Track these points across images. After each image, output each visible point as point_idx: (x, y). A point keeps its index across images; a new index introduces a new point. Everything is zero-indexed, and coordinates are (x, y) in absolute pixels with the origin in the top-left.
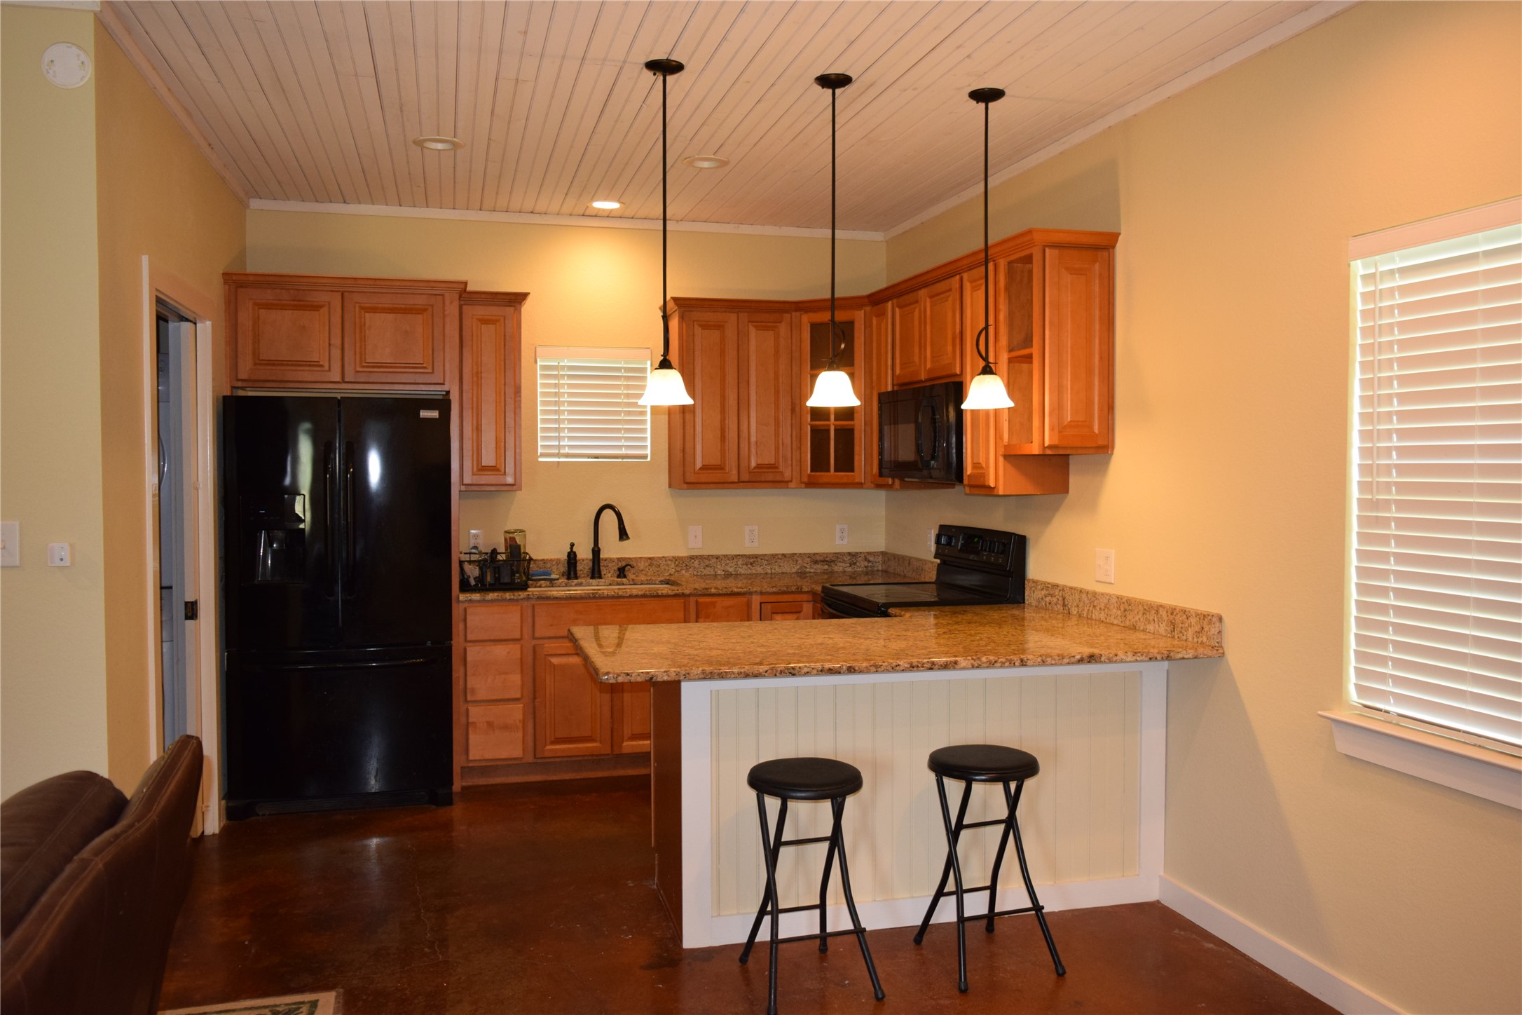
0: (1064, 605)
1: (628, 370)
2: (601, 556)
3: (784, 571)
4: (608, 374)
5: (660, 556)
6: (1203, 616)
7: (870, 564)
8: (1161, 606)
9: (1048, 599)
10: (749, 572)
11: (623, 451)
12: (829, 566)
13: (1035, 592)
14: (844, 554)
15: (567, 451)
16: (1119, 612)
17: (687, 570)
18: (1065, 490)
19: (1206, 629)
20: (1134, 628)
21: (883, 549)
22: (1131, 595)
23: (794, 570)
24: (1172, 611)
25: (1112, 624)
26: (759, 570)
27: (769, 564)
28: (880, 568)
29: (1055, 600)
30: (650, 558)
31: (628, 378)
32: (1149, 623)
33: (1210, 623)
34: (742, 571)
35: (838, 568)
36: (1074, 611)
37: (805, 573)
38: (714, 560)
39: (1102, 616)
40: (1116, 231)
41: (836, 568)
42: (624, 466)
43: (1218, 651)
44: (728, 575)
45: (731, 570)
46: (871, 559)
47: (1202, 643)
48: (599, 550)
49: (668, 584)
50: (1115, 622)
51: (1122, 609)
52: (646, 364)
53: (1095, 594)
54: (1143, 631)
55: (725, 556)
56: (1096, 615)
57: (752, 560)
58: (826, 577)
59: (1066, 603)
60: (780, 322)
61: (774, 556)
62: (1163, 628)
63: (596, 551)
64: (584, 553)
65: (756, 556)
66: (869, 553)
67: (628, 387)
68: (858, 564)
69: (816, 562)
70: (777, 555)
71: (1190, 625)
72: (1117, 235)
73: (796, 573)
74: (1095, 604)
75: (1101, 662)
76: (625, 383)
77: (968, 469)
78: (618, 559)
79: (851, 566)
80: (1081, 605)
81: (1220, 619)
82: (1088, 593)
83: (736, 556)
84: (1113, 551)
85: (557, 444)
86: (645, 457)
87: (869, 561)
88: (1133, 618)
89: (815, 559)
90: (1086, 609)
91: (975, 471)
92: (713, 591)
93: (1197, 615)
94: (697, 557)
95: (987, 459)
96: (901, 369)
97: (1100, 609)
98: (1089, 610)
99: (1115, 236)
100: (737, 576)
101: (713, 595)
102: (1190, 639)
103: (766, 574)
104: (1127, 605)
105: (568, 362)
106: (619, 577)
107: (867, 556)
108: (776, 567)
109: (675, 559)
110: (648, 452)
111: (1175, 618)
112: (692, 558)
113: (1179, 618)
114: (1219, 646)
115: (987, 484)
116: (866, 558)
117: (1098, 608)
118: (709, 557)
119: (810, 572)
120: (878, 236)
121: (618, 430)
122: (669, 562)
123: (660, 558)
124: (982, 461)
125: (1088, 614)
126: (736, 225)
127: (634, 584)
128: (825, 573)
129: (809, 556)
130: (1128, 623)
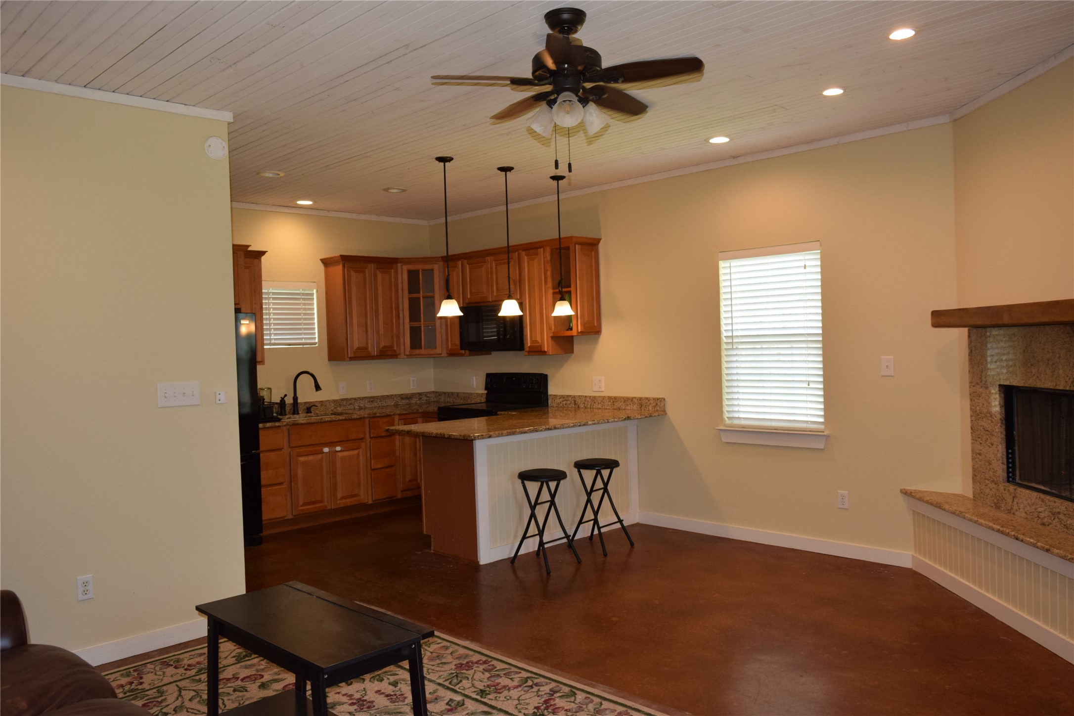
0: (575, 404)
1: (303, 294)
2: (298, 401)
3: (388, 404)
4: (294, 297)
5: (326, 400)
6: (657, 400)
7: (428, 398)
8: (634, 398)
9: (564, 403)
10: (371, 406)
11: (303, 341)
12: (409, 400)
13: (556, 400)
14: (415, 394)
15: (273, 341)
16: (610, 403)
17: (340, 407)
18: (572, 352)
19: (659, 404)
20: (619, 409)
21: (433, 390)
22: (616, 395)
23: (392, 404)
24: (640, 399)
25: (606, 409)
26: (376, 405)
27: (380, 401)
28: (433, 400)
29: (569, 402)
30: (321, 402)
31: (304, 299)
32: (628, 405)
33: (661, 401)
34: (367, 406)
35: (414, 401)
36: (582, 406)
37: (398, 405)
38: (353, 401)
39: (600, 406)
40: (599, 238)
41: (412, 402)
42: (305, 350)
43: (664, 412)
44: (360, 408)
45: (362, 405)
46: (428, 395)
47: (657, 410)
48: (297, 398)
49: (335, 415)
50: (608, 408)
51: (612, 402)
52: (313, 291)
53: (595, 397)
54: (624, 409)
55: (359, 398)
56: (596, 406)
57: (372, 399)
58: (408, 406)
59: (577, 403)
60: (391, 269)
61: (382, 396)
62: (635, 407)
63: (295, 398)
64: (289, 400)
65: (373, 397)
66: (428, 393)
67: (304, 304)
68: (422, 399)
69: (403, 399)
70: (384, 396)
71: (650, 404)
72: (600, 239)
73: (394, 405)
74: (595, 401)
75: (631, 419)
76: (304, 302)
77: (528, 343)
78: (305, 403)
79: (419, 400)
80: (586, 403)
81: (664, 399)
82: (590, 397)
83: (364, 397)
84: (603, 377)
85: (269, 337)
86: (315, 344)
87: (428, 397)
88: (617, 405)
89: (403, 397)
90: (589, 404)
91: (533, 344)
92: (378, 415)
93: (654, 399)
94: (345, 399)
95: (542, 339)
96: (471, 295)
97: (598, 403)
98: (591, 404)
99: (599, 240)
100: (365, 408)
101: (379, 417)
102: (651, 409)
103: (379, 407)
104: (614, 400)
105: (272, 290)
106: (307, 413)
107: (426, 394)
108: (384, 403)
109: (334, 401)
110: (317, 340)
111: (642, 402)
112: (343, 400)
113: (644, 402)
114: (664, 411)
115: (543, 350)
116: (426, 395)
117: (597, 403)
118: (351, 399)
119: (400, 405)
120: (425, 223)
121: (300, 329)
122: (331, 403)
123: (326, 401)
124: (539, 339)
125: (590, 406)
126: (358, 214)
127: (318, 416)
128: (407, 404)
129: (400, 395)
130: (615, 407)
